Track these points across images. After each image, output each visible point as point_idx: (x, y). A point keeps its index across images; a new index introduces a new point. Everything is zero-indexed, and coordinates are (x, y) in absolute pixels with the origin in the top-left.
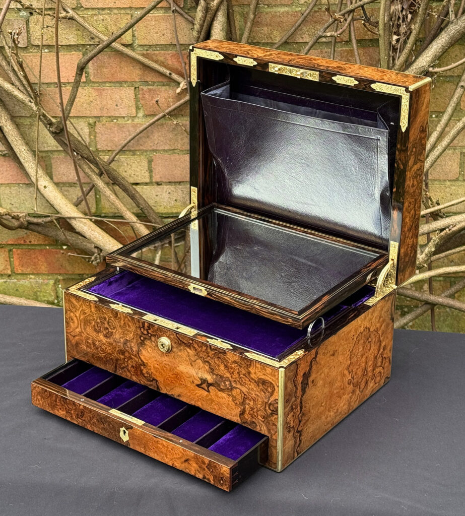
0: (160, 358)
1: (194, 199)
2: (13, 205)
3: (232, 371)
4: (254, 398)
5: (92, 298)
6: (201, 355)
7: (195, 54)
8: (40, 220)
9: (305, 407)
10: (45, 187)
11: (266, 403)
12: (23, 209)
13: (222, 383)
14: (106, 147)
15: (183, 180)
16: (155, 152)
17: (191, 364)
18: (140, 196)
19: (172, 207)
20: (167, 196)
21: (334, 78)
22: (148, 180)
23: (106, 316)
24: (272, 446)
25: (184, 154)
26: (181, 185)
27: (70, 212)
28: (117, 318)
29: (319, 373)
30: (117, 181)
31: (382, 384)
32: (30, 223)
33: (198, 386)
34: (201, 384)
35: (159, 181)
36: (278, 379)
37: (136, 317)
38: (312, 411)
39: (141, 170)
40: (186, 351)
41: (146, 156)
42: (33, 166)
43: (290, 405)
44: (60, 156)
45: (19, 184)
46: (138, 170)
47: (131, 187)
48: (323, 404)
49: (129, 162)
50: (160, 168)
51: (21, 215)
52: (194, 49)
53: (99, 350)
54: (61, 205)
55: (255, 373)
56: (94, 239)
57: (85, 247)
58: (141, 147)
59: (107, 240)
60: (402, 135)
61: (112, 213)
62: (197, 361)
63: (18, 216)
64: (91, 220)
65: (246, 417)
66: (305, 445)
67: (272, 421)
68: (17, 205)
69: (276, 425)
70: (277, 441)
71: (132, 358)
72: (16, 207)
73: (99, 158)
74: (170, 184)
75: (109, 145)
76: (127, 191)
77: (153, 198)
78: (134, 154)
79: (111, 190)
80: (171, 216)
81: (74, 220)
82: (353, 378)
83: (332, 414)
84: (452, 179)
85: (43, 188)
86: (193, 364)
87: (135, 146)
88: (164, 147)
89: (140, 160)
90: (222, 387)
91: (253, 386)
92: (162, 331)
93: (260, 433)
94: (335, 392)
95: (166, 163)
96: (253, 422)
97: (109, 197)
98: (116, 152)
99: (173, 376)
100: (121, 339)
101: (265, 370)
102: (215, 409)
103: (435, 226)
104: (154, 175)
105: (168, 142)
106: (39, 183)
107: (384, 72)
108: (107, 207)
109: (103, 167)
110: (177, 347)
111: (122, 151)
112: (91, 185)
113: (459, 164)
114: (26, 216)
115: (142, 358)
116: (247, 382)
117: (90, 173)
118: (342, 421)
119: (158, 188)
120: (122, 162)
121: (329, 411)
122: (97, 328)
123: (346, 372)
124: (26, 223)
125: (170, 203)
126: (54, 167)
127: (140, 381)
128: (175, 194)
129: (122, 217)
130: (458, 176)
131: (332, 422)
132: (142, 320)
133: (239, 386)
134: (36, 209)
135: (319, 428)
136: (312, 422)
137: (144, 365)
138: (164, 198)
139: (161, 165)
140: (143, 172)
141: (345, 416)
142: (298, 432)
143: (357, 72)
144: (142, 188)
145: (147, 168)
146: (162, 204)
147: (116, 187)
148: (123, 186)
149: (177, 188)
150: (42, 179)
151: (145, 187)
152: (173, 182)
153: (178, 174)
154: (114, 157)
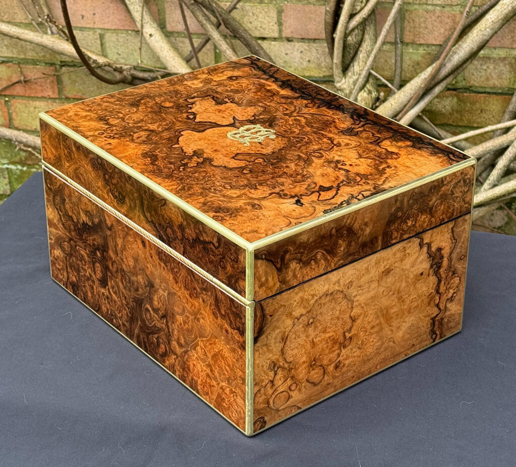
2: (120, 55)
8: (145, 75)
12: (132, 60)
15: (319, 37)
18: (265, 52)
19: (304, 69)
20: (299, 55)
22: (276, 35)
25: (321, 5)
26: (316, 43)
27: (178, 67)
30: (237, 33)
32: (135, 78)
41: (275, 5)
42: (140, 9)
45: (127, 30)
46: (266, 22)
47: (254, 42)
49: (255, 12)
50: (291, 21)
51: (125, 67)
54: (167, 58)
63: (121, 68)
68: (125, 56)
72: (124, 58)
73: (216, 4)
74: (303, 40)
76: (249, 47)
77: (282, 57)
78: (261, 3)
79: (228, 44)
85: (149, 36)
89: (269, 9)
95: (299, 15)
97: (225, 52)
104: (284, 29)
106: (144, 30)
109: (221, 16)
112: (207, 37)
114: (130, 69)
117: (204, 22)
119: (288, 45)
120: (246, 11)
124: (130, 77)
125: (302, 63)
126: (167, 12)
128: (309, 54)
134: (139, 62)
138: (295, 58)
139: (292, 17)
140: (271, 24)
144: (270, 44)
145: (275, 20)
146: (292, 65)
147: (237, 42)
148: (245, 39)
149: (311, 47)
150: (148, 25)
151: (273, 43)
152: (306, 39)
153: (312, 30)
154: (236, 4)
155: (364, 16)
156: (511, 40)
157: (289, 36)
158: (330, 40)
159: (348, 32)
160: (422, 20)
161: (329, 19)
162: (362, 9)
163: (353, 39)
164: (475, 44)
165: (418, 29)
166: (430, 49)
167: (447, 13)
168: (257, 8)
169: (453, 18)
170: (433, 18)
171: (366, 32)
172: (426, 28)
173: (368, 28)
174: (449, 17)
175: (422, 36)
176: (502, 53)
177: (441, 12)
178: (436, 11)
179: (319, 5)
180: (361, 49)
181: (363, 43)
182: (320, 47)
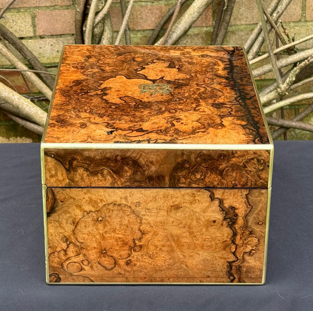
15: (64, 33)
16: (37, 9)
18: (27, 49)
19: (54, 58)
20: (50, 47)
22: (32, 34)
25: (64, 9)
26: (62, 38)
30: (6, 36)
35: (42, 35)
39: (26, 26)
41: (30, 12)
46: (23, 26)
47: (18, 41)
49: (14, 19)
50: (42, 23)
58: (25, 5)
74: (52, 36)
76: (16, 45)
77: (37, 51)
78: (19, 12)
79: (2, 44)
80: (54, 65)
84: (295, 21)
87: (19, 4)
88: (46, 4)
89: (25, 16)
95: (48, 18)
97: (1, 50)
98: (4, 10)
103: (291, 60)
104: (37, 29)
111: (8, 9)
113: (301, 7)
119: (41, 41)
120: (8, 19)
125: (52, 54)
128: (57, 46)
130: (300, 18)
138: (47, 50)
139: (43, 20)
140: (28, 27)
144: (27, 42)
145: (31, 23)
146: (45, 56)
147: (7, 42)
148: (12, 39)
149: (58, 41)
151: (30, 41)
152: (54, 35)
153: (59, 28)
154: (2, 14)
155: (105, 13)
156: (201, 21)
157: (42, 34)
158: (79, 33)
159: (94, 25)
160: (139, 13)
161: (79, 17)
162: (103, 8)
163: (98, 30)
164: (188, 24)
165: (136, 20)
166: (145, 33)
167: (156, 6)
168: (16, 16)
169: (160, 9)
170: (146, 11)
171: (105, 24)
172: (142, 18)
173: (106, 22)
174: (157, 9)
175: (139, 24)
176: (196, 31)
177: (151, 6)
178: (148, 5)
179: (63, 10)
180: (103, 37)
181: (104, 33)
182: (65, 40)
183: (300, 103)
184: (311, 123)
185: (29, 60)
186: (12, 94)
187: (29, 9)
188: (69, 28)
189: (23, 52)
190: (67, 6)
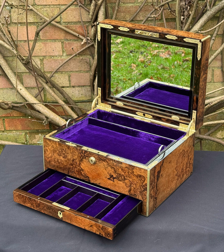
0: (90, 166)
1: (100, 93)
2: (4, 98)
3: (125, 171)
4: (135, 183)
5: (57, 140)
6: (110, 165)
7: (100, 26)
8: (18, 105)
9: (158, 187)
10: (21, 89)
11: (141, 185)
12: (10, 100)
13: (120, 177)
14: (49, 70)
15: (85, 85)
16: (71, 72)
17: (105, 169)
18: (65, 93)
19: (80, 98)
20: (78, 92)
21: (166, 36)
22: (68, 85)
23: (64, 148)
24: (144, 205)
25: (85, 73)
27: (33, 101)
28: (69, 149)
29: (164, 171)
30: (54, 86)
31: (189, 175)
32: (13, 106)
33: (109, 179)
34: (110, 178)
36: (147, 174)
37: (78, 148)
38: (161, 188)
39: (65, 81)
40: (103, 163)
41: (67, 74)
42: (15, 79)
43: (152, 186)
44: (27, 75)
45: (7, 88)
46: (64, 80)
47: (61, 89)
48: (165, 185)
49: (59, 77)
50: (74, 80)
51: (9, 103)
52: (99, 24)
53: (60, 164)
54: (29, 98)
55: (136, 172)
56: (45, 113)
57: (40, 117)
58: (65, 70)
59: (51, 114)
60: (198, 62)
61: (52, 101)
62: (108, 167)
64: (43, 104)
65: (132, 192)
66: (158, 204)
67: (144, 193)
68: (7, 98)
69: (146, 196)
70: (146, 203)
71: (76, 167)
73: (46, 75)
75: (50, 69)
76: (59, 91)
77: (71, 94)
78: (62, 73)
79: (52, 90)
80: (80, 101)
81: (35, 104)
82: (177, 173)
83: (169, 189)
84: (208, 82)
85: (20, 90)
86: (106, 169)
87: (62, 69)
88: (76, 70)
89: (65, 76)
90: (120, 179)
91: (135, 178)
92: (92, 154)
93: (138, 199)
94: (170, 179)
95: (77, 77)
96: (135, 195)
97: (51, 93)
98: (54, 72)
99: (96, 175)
100: (71, 159)
101: (141, 171)
102: (117, 189)
104: (71, 83)
105: (78, 67)
106: (18, 88)
107: (189, 33)
108: (49, 98)
109: (48, 79)
110: (98, 161)
111: (56, 72)
112: (42, 88)
113: (211, 75)
114: (11, 103)
115: (82, 167)
116: (132, 176)
117: (42, 82)
118: (173, 193)
119: (73, 89)
120: (56, 77)
121: (168, 188)
122: (59, 154)
123: (175, 170)
124: (11, 106)
125: (79, 95)
126: (24, 80)
127: (80, 177)
128: (82, 91)
129: (57, 103)
130: (211, 81)
131: (169, 193)
132: (82, 150)
133: (128, 178)
134: (16, 100)
135: (164, 196)
136: (161, 194)
137: (83, 170)
138: (76, 94)
139: (74, 78)
140: (66, 81)
141: (174, 190)
142: (155, 198)
143: (177, 33)
145: (68, 79)
146: (75, 96)
147: (54, 89)
148: (57, 88)
149: (82, 89)
150: (19, 85)
151: (67, 88)
152: (80, 86)
153: (83, 82)
154: (53, 75)
157: (73, 85)
158: (92, 86)
161: (92, 78)
182: (85, 88)
183: (211, 126)
184: (217, 136)
185: (66, 98)
186: (56, 116)
187: (67, 72)
188: (88, 83)
189: (63, 94)
190: (87, 71)
